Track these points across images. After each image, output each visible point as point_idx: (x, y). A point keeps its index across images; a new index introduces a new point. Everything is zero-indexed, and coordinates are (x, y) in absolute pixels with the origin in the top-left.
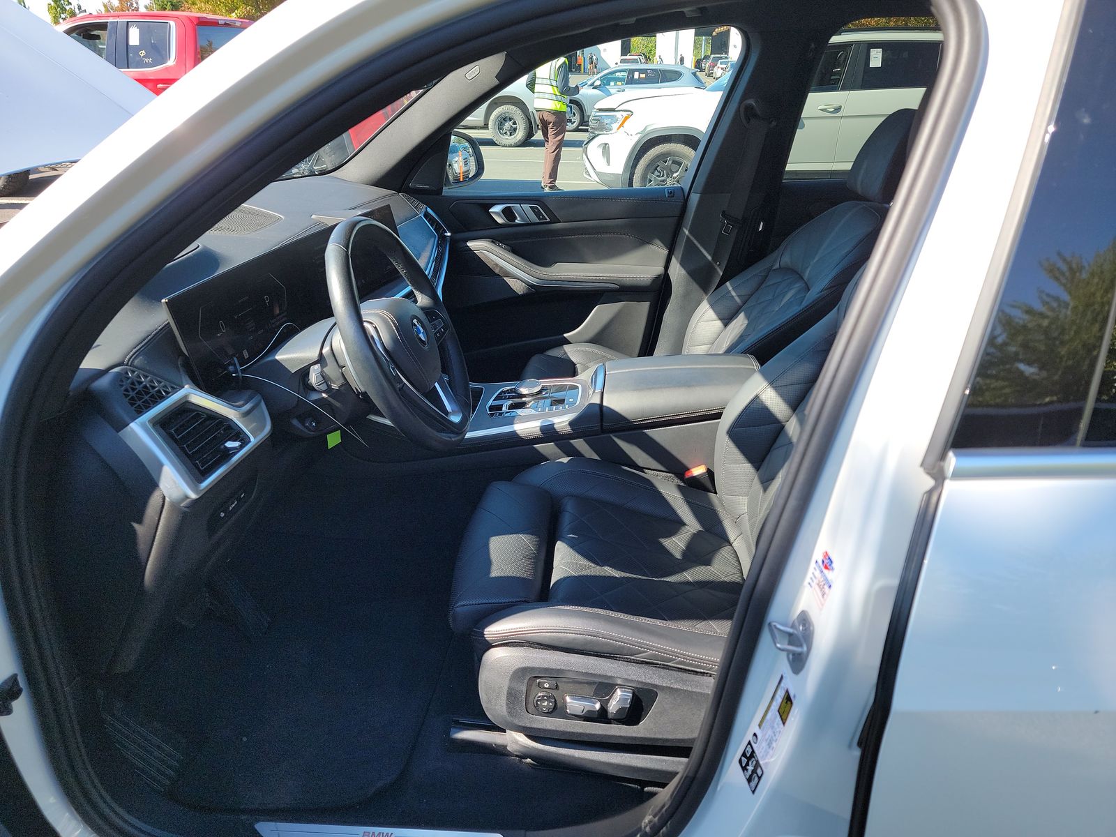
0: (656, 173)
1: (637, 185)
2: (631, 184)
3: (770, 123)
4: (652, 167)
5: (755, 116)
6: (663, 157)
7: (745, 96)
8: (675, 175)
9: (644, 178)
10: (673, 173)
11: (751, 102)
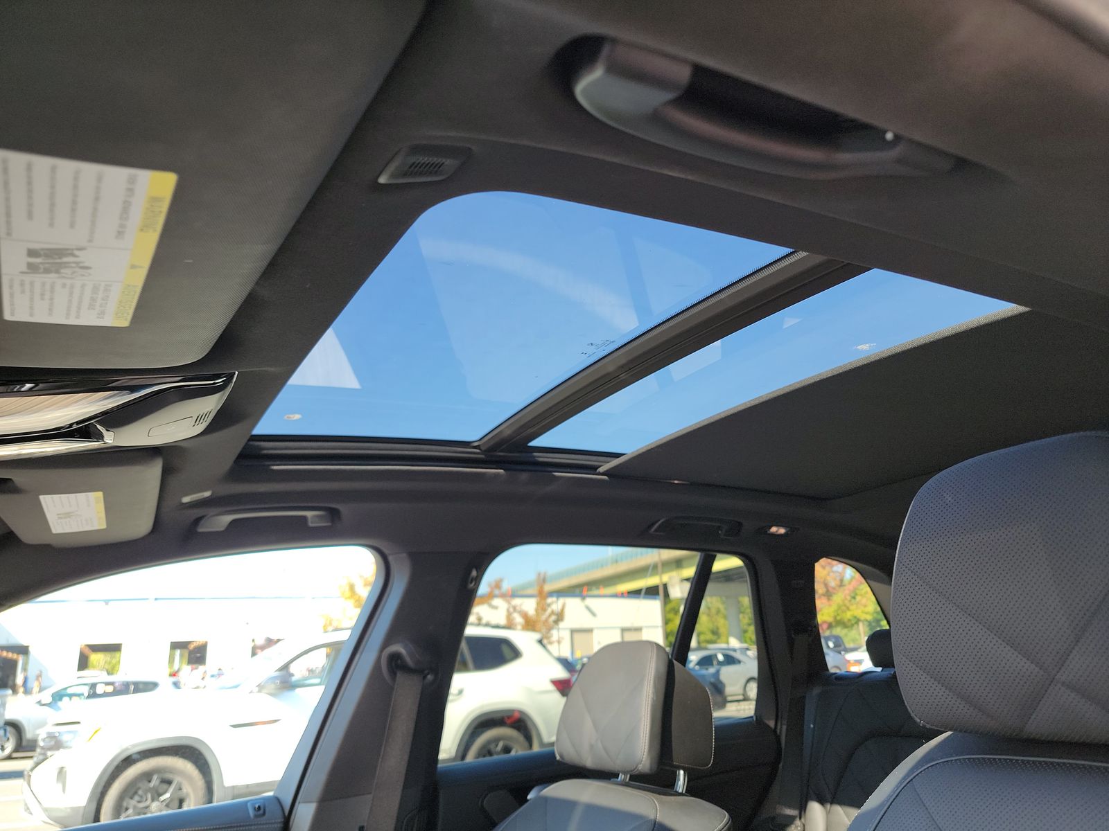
0: (136, 798)
1: (106, 819)
2: (97, 819)
3: (425, 677)
4: (130, 791)
5: (405, 668)
6: (147, 776)
7: (389, 639)
8: (162, 798)
9: (119, 809)
10: (160, 795)
11: (398, 648)
